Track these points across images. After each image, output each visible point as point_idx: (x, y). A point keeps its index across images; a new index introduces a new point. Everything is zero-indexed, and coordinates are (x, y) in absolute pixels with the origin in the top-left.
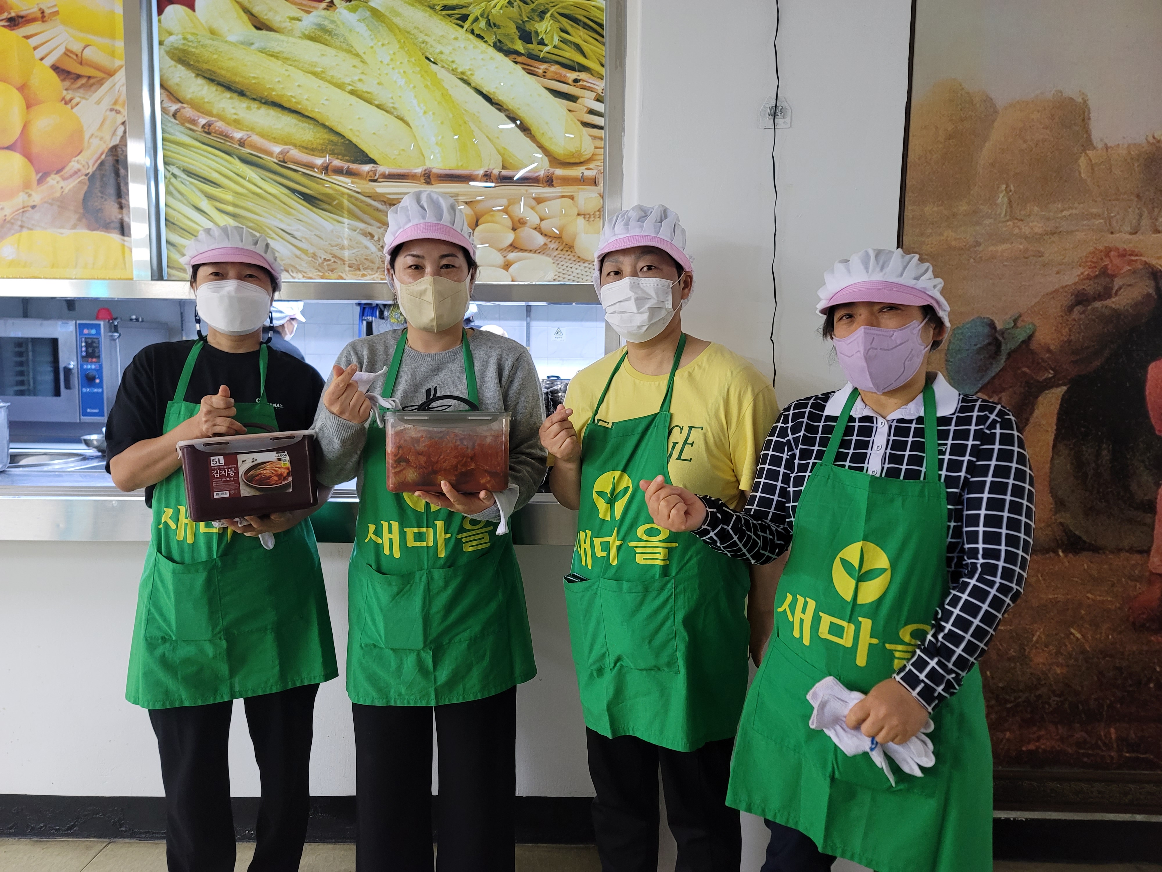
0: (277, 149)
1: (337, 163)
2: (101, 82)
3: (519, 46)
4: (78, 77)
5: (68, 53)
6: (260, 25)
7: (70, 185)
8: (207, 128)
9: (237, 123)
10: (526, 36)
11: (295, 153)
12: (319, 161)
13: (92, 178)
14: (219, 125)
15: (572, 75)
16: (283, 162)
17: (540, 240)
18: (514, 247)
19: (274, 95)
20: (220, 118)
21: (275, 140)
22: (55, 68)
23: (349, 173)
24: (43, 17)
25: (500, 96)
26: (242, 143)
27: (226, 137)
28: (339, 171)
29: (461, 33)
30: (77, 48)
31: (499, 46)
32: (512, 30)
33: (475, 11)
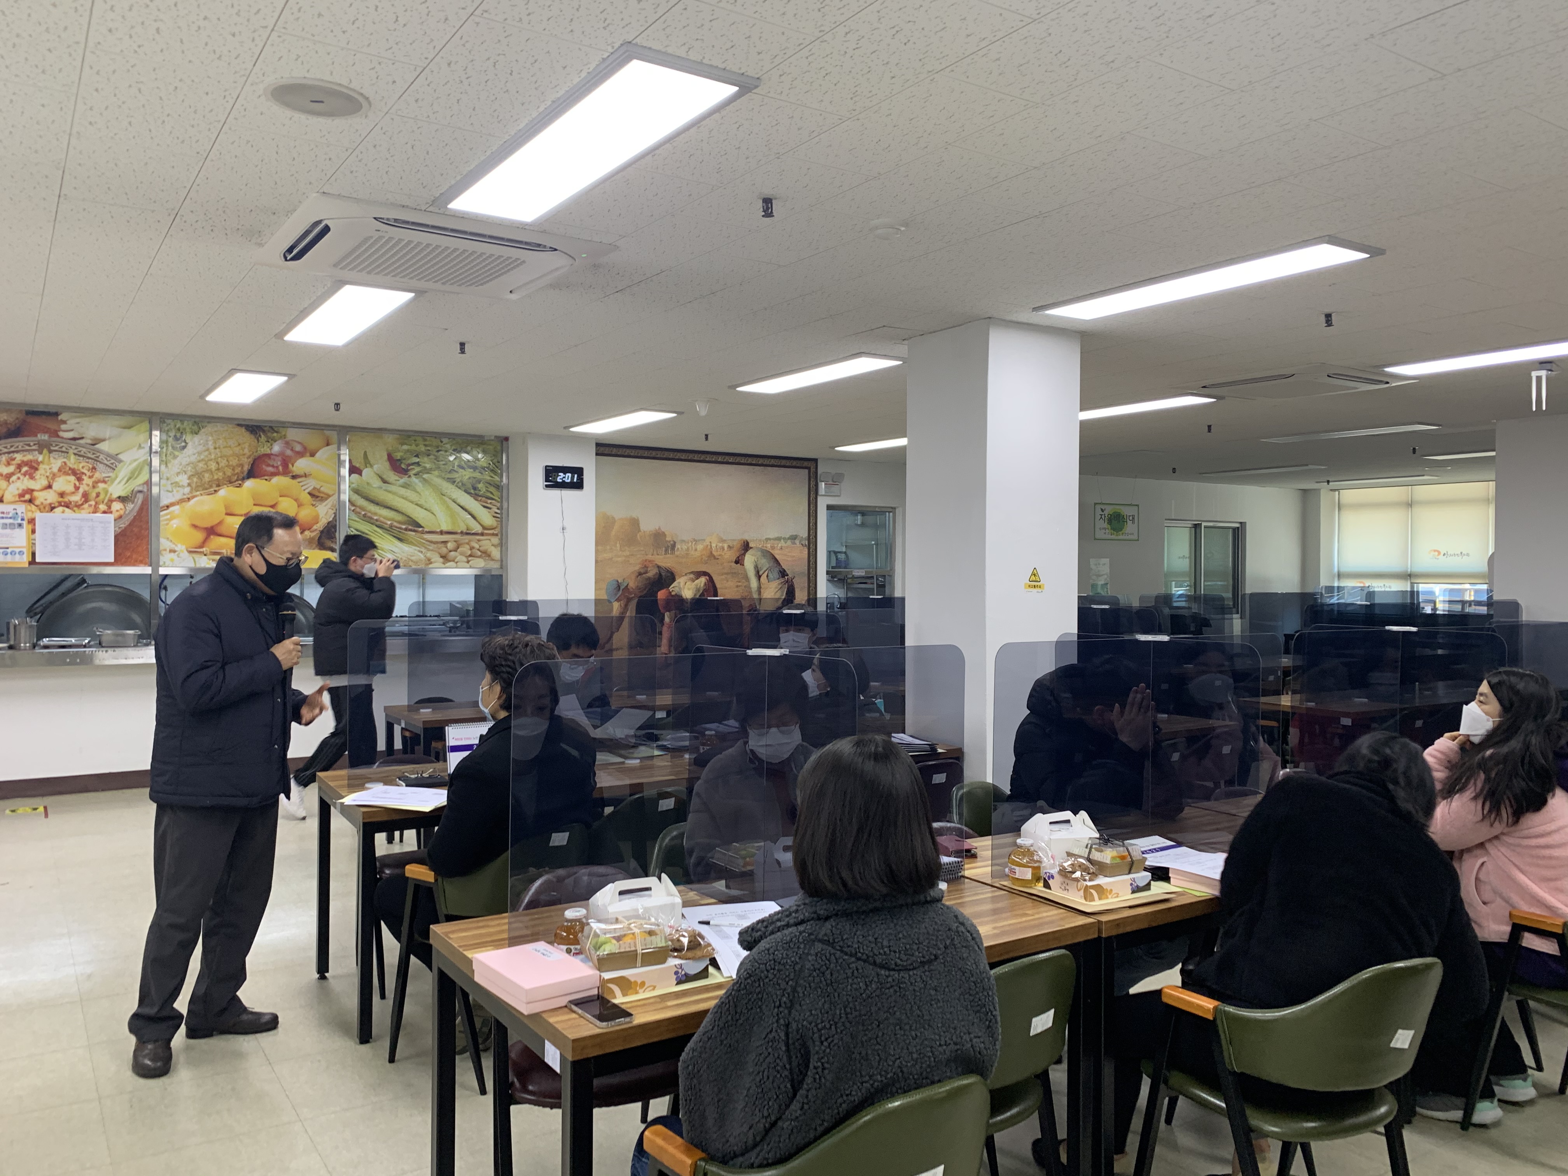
0: (389, 523)
1: (410, 527)
2: (326, 499)
3: (472, 491)
4: (317, 497)
5: (314, 488)
6: (385, 482)
7: (313, 534)
8: (365, 515)
9: (375, 514)
10: (475, 489)
11: (395, 524)
12: (404, 527)
13: (322, 532)
14: (369, 514)
15: (489, 501)
16: (391, 526)
17: (479, 553)
18: (470, 556)
19: (389, 505)
20: (370, 512)
21: (389, 520)
22: (310, 493)
23: (414, 531)
24: (305, 476)
25: (467, 507)
26: (377, 520)
27: (371, 518)
28: (411, 530)
29: (453, 487)
30: (318, 487)
31: (466, 491)
32: (470, 486)
33: (458, 480)
